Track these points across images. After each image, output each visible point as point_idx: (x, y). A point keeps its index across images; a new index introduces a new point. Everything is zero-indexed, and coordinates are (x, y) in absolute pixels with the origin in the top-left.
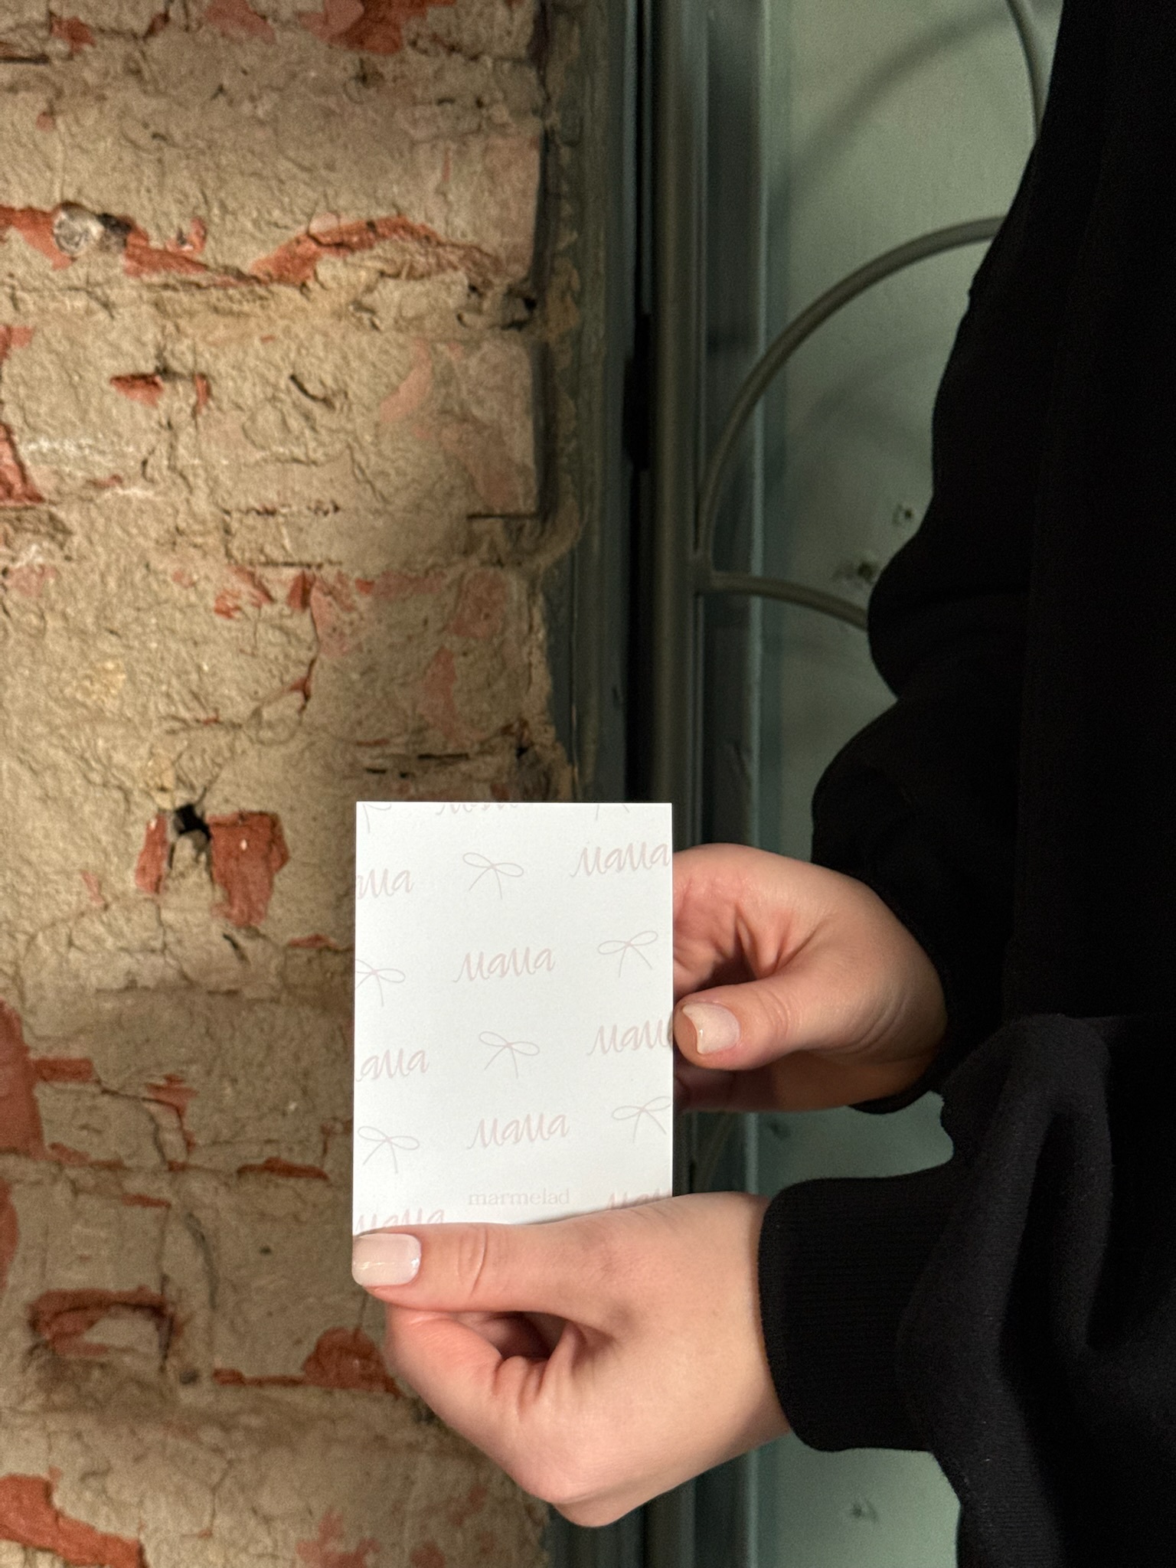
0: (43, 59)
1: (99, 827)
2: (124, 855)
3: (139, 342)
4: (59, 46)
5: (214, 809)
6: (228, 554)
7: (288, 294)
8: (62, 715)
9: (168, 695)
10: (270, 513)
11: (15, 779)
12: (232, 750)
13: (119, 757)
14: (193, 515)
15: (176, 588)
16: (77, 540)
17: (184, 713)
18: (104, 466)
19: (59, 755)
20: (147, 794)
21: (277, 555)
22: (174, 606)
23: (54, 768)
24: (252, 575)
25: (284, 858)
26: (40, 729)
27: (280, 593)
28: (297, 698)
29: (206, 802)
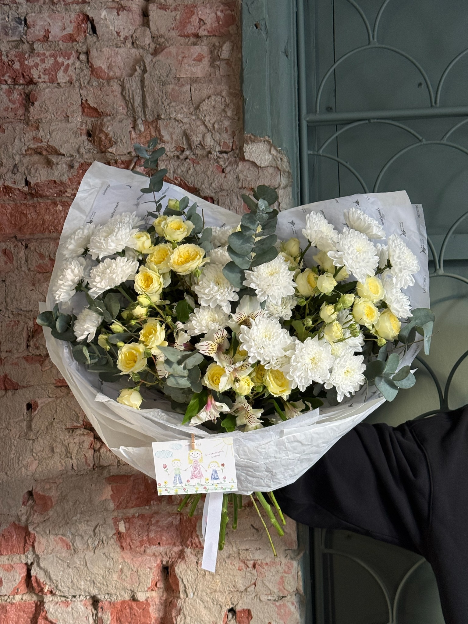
1: (216, 613)
2: (220, 618)
5: (238, 608)
6: (239, 558)
8: (208, 591)
9: (229, 586)
10: (247, 550)
11: (200, 604)
12: (241, 596)
13: (220, 599)
14: (233, 551)
15: (230, 566)
17: (232, 590)
19: (208, 599)
20: (225, 606)
21: (249, 559)
22: (230, 569)
23: (207, 602)
24: (244, 562)
25: (252, 618)
26: (205, 594)
27: (250, 566)
28: (253, 586)
29: (237, 607)
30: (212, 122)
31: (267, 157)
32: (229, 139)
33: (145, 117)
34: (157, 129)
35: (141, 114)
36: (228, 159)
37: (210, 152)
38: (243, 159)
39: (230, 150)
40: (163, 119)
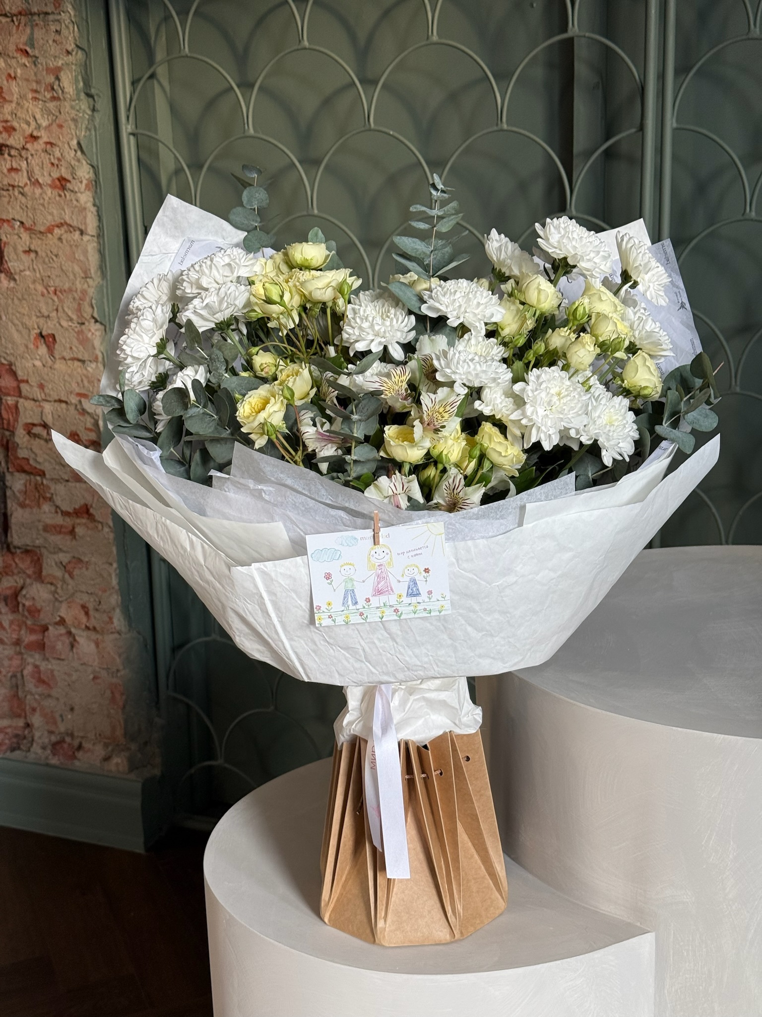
0: (8, 190)
1: (26, 336)
2: (31, 341)
3: (26, 244)
4: (11, 188)
7: (50, 235)
8: (18, 315)
9: (35, 311)
12: (46, 322)
13: (29, 323)
14: (37, 277)
15: (34, 291)
16: (18, 282)
17: (37, 314)
18: (22, 268)
19: (18, 322)
20: (33, 330)
23: (18, 325)
25: (56, 341)
28: (55, 312)
29: (43, 332)
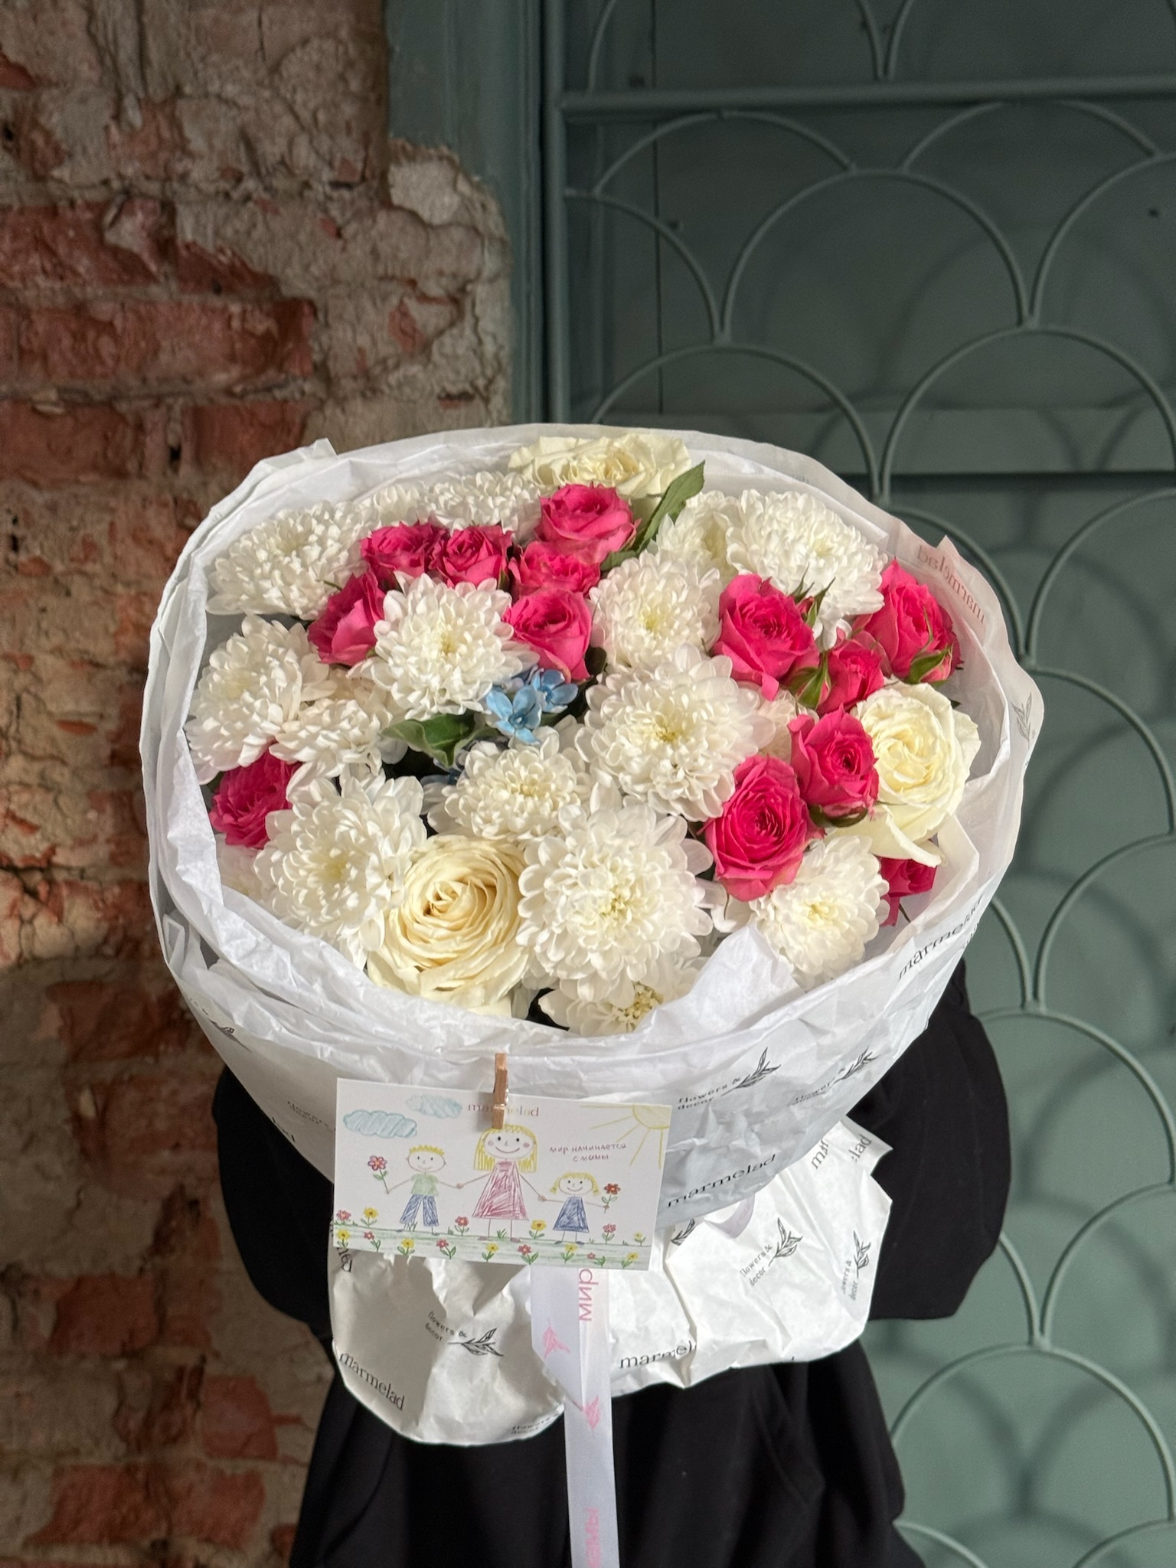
30: (312, 105)
31: (447, 200)
32: (356, 152)
33: (145, 89)
34: (175, 124)
35: (134, 82)
36: (352, 202)
37: (307, 185)
38: (387, 204)
39: (357, 178)
40: (190, 97)
